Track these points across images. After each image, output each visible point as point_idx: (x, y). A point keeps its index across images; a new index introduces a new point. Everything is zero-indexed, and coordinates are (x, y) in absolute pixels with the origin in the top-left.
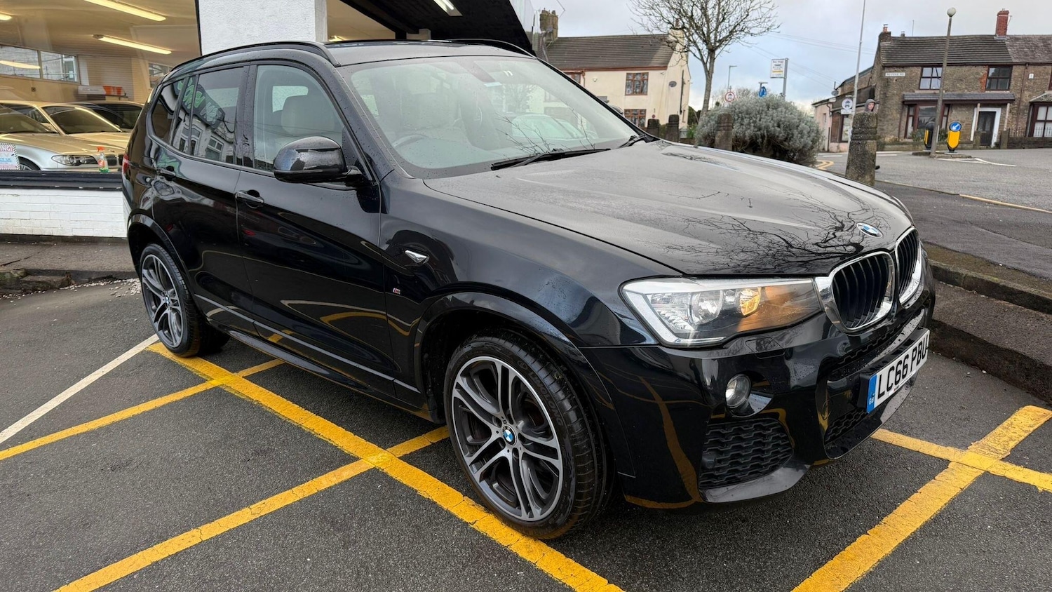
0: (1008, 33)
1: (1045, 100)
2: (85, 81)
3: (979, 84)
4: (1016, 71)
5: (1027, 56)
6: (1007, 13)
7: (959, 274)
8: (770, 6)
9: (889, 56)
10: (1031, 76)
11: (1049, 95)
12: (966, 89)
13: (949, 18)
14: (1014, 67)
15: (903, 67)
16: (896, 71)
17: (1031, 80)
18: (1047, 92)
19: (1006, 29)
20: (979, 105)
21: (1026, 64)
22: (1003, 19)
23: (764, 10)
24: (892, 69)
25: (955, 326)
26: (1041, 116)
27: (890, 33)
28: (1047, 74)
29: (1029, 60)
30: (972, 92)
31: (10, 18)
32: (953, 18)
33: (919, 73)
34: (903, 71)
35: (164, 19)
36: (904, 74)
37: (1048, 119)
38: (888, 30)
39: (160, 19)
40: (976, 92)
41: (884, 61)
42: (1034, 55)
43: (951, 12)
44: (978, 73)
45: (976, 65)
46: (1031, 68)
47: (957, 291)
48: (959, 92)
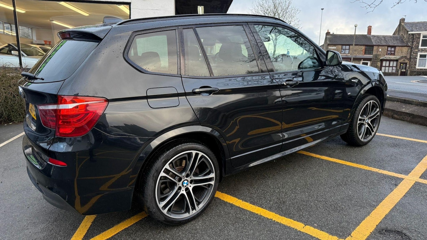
0: (372, 34)
1: (385, 59)
2: (35, 38)
3: (362, 52)
4: (375, 48)
5: (379, 43)
6: (371, 27)
7: (413, 101)
8: (298, 20)
9: (330, 41)
10: (380, 50)
11: (386, 57)
12: (357, 54)
13: (355, 27)
14: (374, 46)
15: (335, 45)
16: (332, 47)
17: (380, 51)
18: (386, 56)
19: (371, 33)
20: (362, 60)
21: (378, 46)
22: (370, 29)
23: (296, 22)
24: (331, 46)
25: (417, 114)
26: (384, 64)
27: (330, 32)
28: (386, 49)
29: (379, 44)
30: (360, 55)
31: (25, 12)
32: (356, 27)
33: (341, 48)
34: (335, 47)
35: (89, 15)
36: (335, 48)
37: (386, 66)
38: (329, 31)
39: (87, 15)
40: (361, 55)
41: (328, 42)
42: (381, 42)
43: (356, 26)
44: (361, 48)
45: (361, 45)
46: (380, 47)
47: (413, 106)
48: (355, 55)
